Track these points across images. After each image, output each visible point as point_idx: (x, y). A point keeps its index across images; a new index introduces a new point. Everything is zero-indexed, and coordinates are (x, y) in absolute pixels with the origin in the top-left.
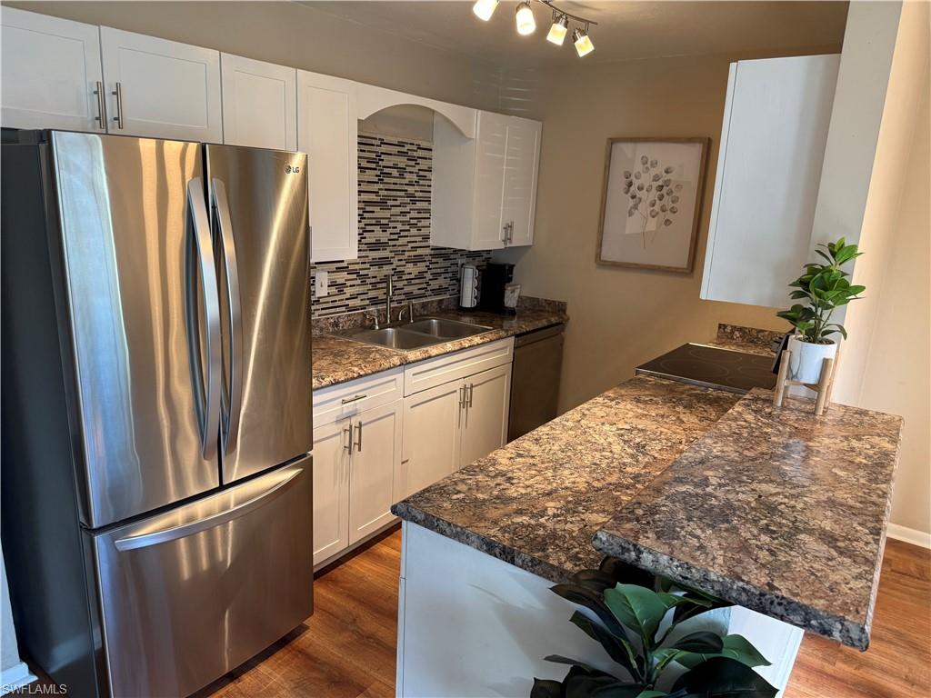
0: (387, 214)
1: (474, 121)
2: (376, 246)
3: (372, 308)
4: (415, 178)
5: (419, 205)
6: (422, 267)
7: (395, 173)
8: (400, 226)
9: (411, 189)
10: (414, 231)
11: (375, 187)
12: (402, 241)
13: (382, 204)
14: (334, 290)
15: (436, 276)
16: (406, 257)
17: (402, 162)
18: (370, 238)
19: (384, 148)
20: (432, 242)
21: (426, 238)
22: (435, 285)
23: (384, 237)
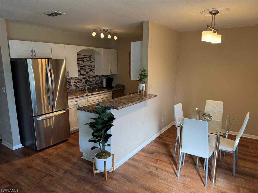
0: (86, 69)
1: (101, 51)
2: (84, 75)
3: (83, 87)
4: (91, 62)
5: (92, 67)
6: (94, 79)
7: (87, 61)
8: (88, 71)
9: (90, 64)
10: (92, 72)
11: (83, 64)
12: (89, 74)
13: (84, 67)
14: (75, 83)
15: (97, 81)
16: (90, 77)
17: (88, 59)
18: (82, 73)
19: (84, 56)
20: (96, 74)
21: (95, 73)
22: (97, 82)
23: (85, 73)
